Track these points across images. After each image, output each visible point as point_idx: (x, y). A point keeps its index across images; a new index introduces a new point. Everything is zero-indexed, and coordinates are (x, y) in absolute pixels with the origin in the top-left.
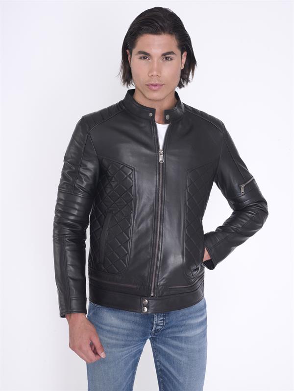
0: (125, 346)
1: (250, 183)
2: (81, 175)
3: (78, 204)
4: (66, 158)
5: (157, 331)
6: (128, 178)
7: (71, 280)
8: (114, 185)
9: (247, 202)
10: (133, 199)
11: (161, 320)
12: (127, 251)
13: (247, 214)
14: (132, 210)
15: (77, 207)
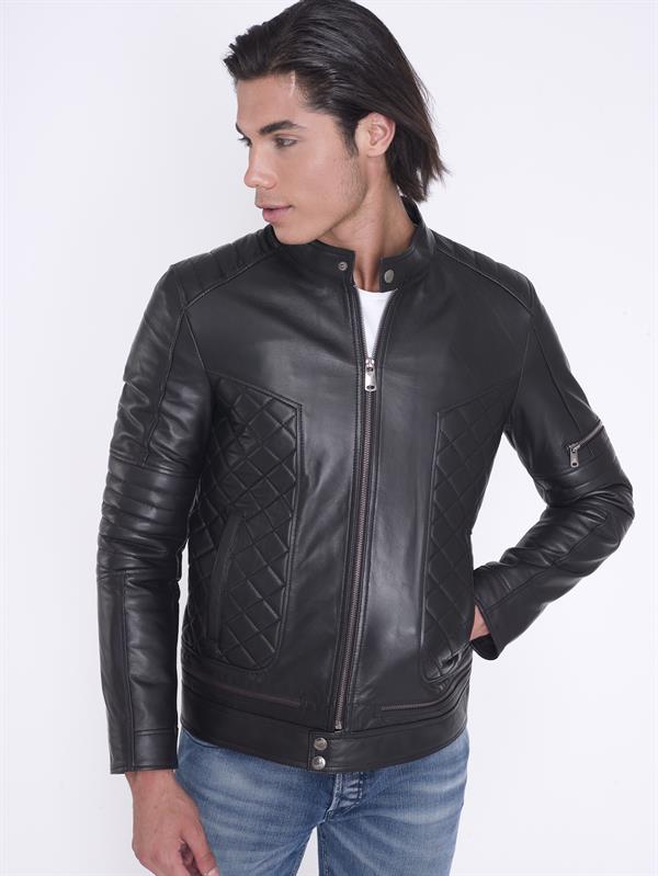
0: (259, 846)
1: (593, 438)
2: (165, 418)
3: (158, 490)
4: (129, 374)
5: (340, 810)
6: (285, 431)
7: (136, 686)
8: (247, 446)
9: (583, 488)
10: (295, 483)
11: (353, 786)
12: (277, 612)
13: (584, 518)
14: (292, 511)
15: (155, 498)
